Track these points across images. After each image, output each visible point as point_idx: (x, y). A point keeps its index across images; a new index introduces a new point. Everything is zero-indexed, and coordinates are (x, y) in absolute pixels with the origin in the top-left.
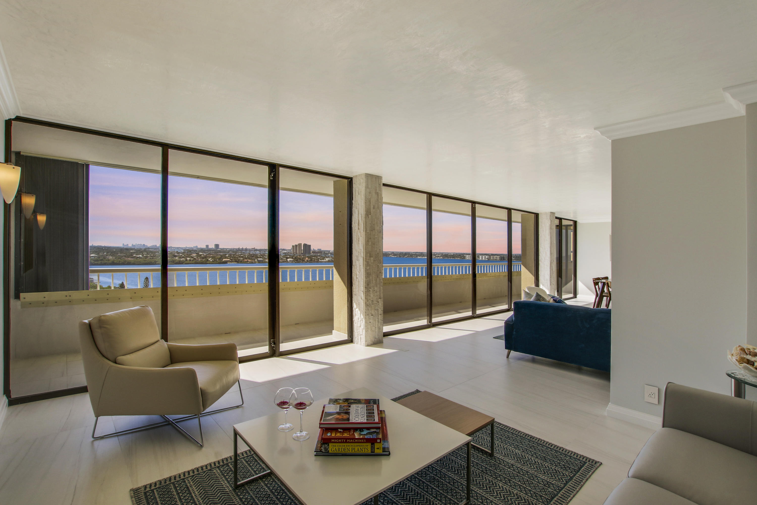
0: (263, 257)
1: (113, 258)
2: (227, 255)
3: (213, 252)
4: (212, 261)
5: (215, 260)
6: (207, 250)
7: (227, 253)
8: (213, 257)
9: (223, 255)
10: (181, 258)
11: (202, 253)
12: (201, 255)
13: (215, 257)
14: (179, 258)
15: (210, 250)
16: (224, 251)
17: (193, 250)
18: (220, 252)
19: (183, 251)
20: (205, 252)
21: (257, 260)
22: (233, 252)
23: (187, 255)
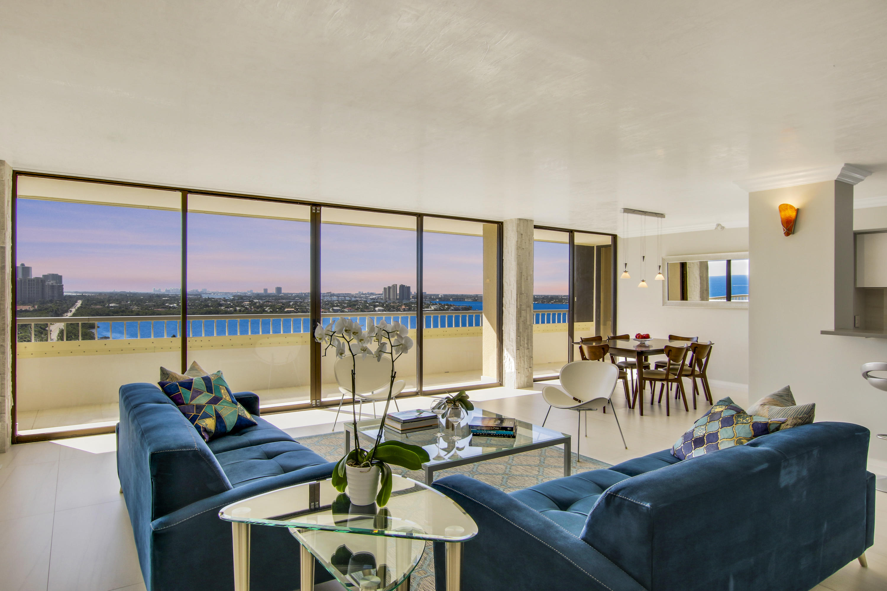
0: (341, 305)
1: (138, 309)
2: (292, 303)
3: (273, 299)
4: (270, 311)
5: (274, 310)
6: (265, 297)
7: (292, 299)
8: (271, 306)
9: (287, 302)
10: (228, 308)
11: (257, 301)
12: (256, 303)
13: (274, 306)
14: (226, 308)
15: (269, 296)
16: (288, 297)
17: (245, 296)
18: (282, 298)
19: (232, 297)
20: (262, 299)
21: (333, 309)
22: (301, 298)
23: (237, 303)
